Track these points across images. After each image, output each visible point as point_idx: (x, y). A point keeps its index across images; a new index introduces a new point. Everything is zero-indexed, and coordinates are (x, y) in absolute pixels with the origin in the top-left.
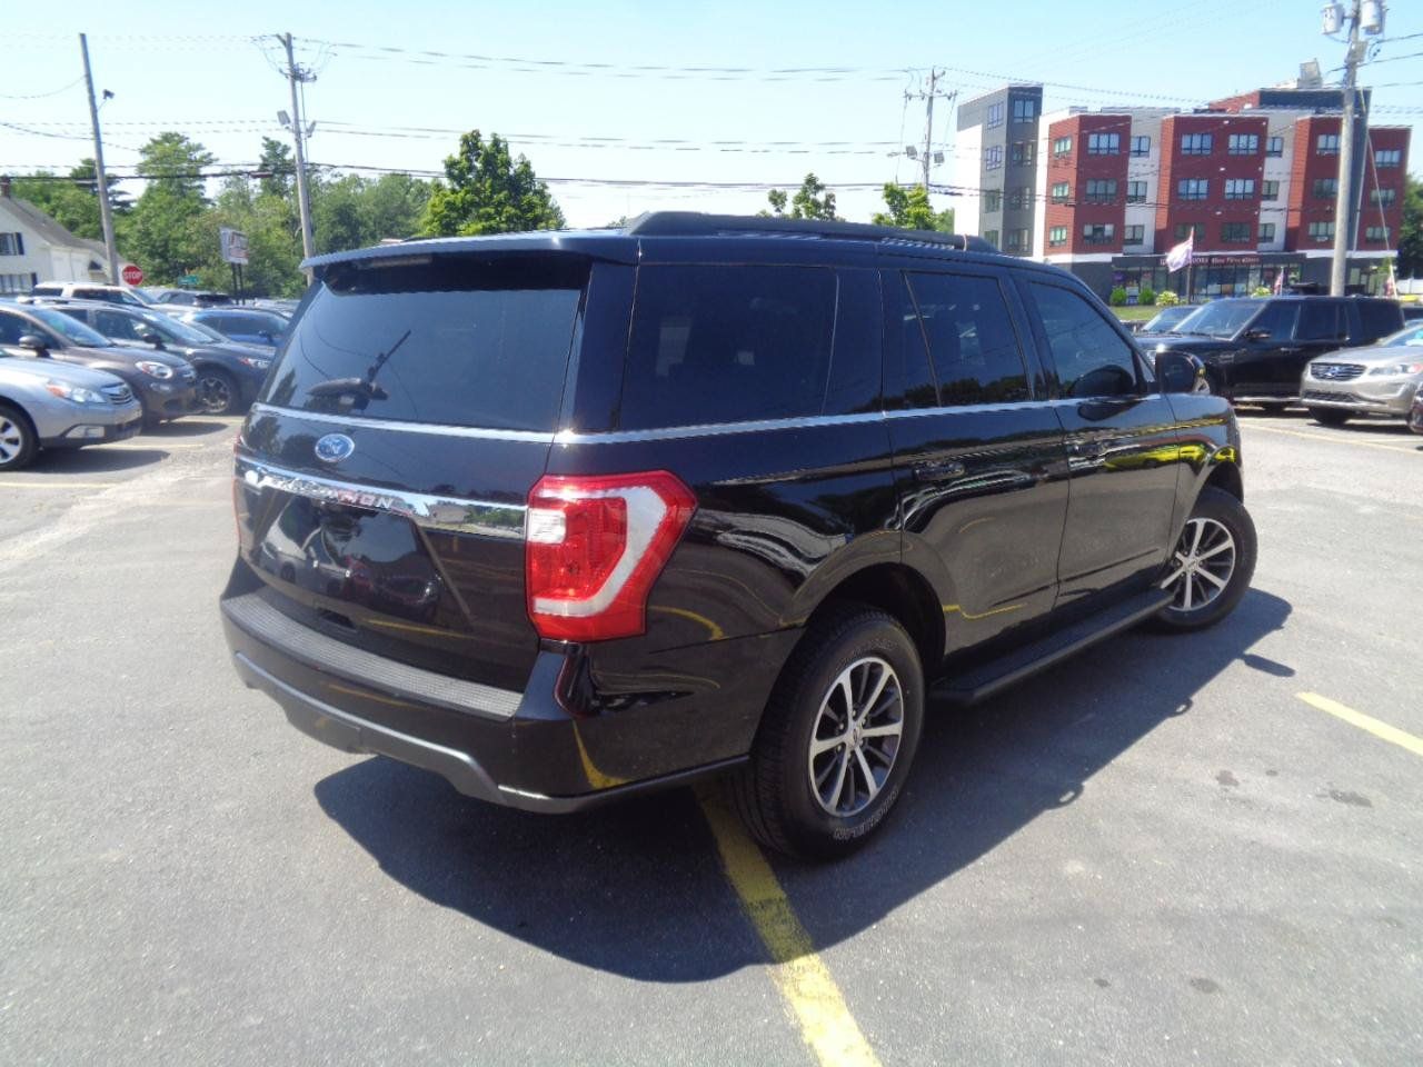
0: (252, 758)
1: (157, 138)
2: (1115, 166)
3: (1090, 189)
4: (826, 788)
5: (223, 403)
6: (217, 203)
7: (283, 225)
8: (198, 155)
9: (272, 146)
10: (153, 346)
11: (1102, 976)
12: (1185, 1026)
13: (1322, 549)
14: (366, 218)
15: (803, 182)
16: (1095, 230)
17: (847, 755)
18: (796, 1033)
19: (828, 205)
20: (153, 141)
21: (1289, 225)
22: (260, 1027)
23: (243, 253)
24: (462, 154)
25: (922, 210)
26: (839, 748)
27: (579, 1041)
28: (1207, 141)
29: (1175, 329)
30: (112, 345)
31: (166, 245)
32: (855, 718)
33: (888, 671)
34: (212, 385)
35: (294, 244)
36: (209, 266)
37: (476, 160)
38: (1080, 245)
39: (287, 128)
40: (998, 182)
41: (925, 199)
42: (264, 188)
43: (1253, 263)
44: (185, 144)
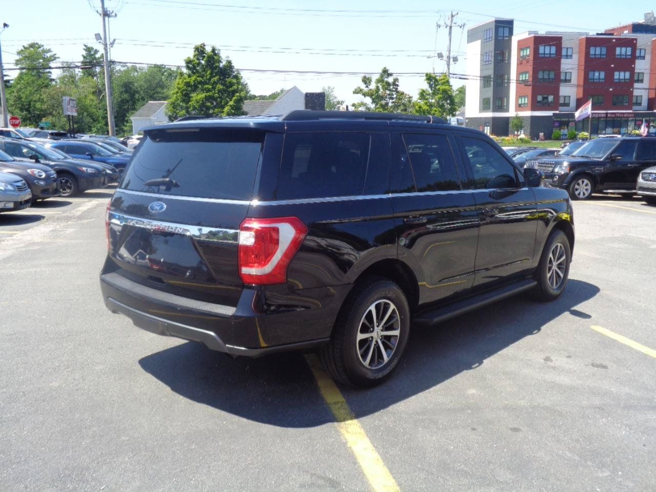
0: (109, 350)
1: (26, 46)
2: (553, 63)
3: (540, 75)
4: (364, 356)
5: (69, 191)
6: (58, 81)
7: (94, 93)
8: (48, 55)
9: (88, 49)
10: (34, 161)
11: (474, 427)
12: (503, 442)
13: (626, 264)
14: (139, 89)
15: (381, 72)
16: (544, 98)
17: (374, 343)
18: (345, 444)
19: (395, 83)
20: (24, 47)
21: (650, 97)
22: (128, 440)
23: (74, 110)
24: (195, 56)
25: (447, 87)
26: (371, 339)
27: (257, 446)
28: (604, 50)
29: (574, 154)
30: (14, 161)
31: (29, 105)
32: (378, 326)
33: (392, 307)
34: (63, 181)
35: (99, 103)
36: (53, 116)
37: (202, 59)
38: (535, 106)
39: (100, 42)
40: (490, 72)
41: (448, 82)
42: (84, 73)
43: (631, 117)
44: (42, 49)
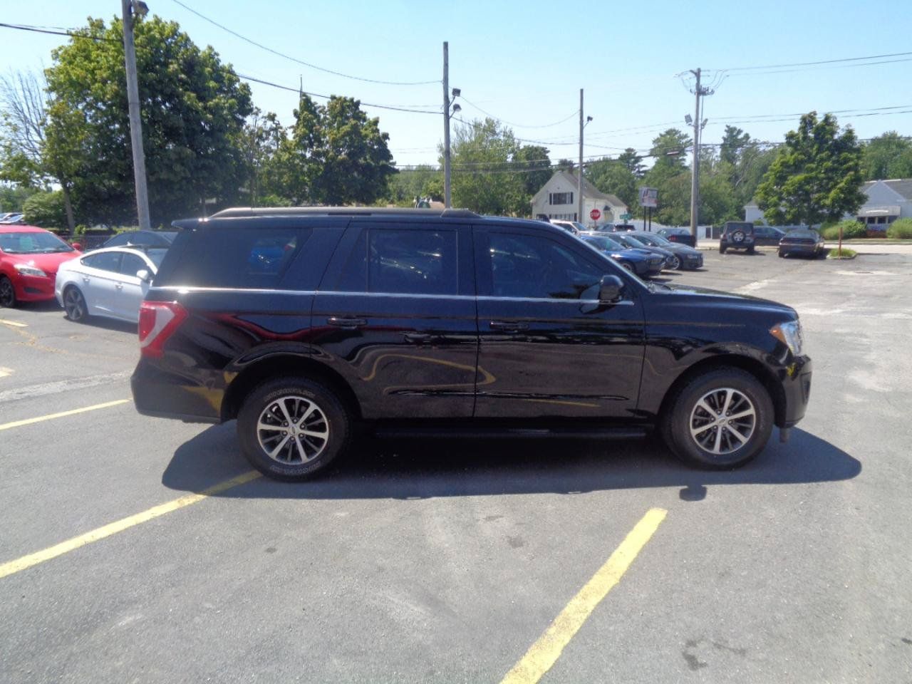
1: (663, 133)
4: (272, 447)
6: (690, 168)
8: (684, 141)
17: (288, 437)
20: (661, 135)
23: (653, 200)
24: (800, 129)
26: (285, 433)
33: (313, 407)
37: (810, 132)
39: (690, 125)
42: (722, 157)
44: (678, 135)
